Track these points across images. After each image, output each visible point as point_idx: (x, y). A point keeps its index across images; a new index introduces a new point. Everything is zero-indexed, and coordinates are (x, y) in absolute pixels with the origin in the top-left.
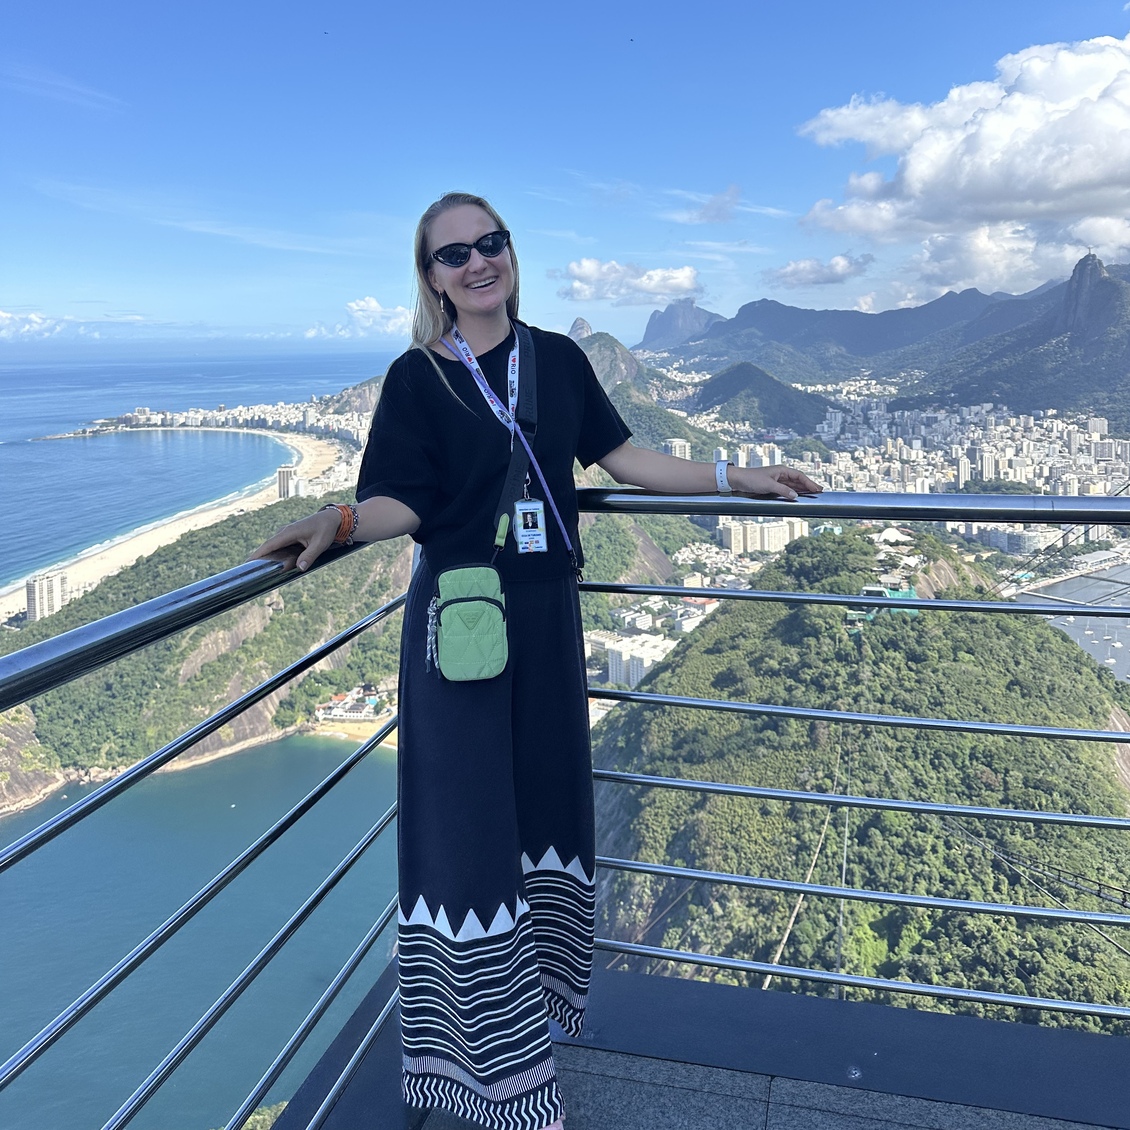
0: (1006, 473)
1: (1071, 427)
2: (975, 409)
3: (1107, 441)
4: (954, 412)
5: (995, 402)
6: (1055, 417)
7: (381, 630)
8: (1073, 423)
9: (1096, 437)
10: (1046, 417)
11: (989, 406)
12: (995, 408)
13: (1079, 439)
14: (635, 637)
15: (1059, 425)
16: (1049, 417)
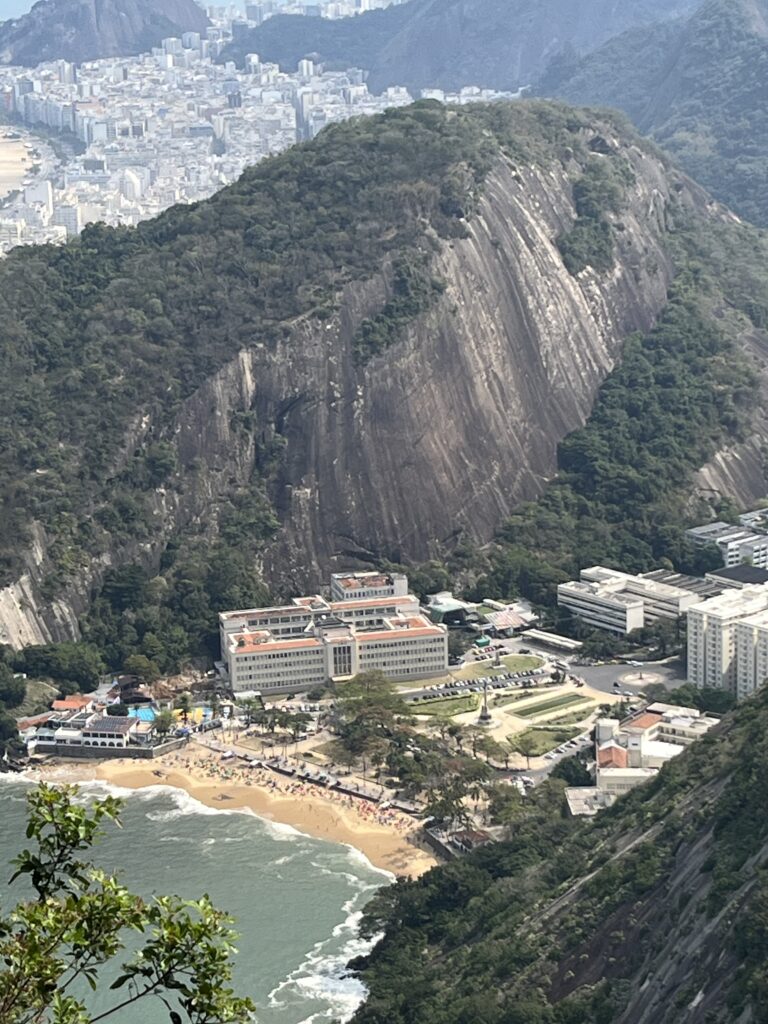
7: (156, 562)
14: (749, 587)
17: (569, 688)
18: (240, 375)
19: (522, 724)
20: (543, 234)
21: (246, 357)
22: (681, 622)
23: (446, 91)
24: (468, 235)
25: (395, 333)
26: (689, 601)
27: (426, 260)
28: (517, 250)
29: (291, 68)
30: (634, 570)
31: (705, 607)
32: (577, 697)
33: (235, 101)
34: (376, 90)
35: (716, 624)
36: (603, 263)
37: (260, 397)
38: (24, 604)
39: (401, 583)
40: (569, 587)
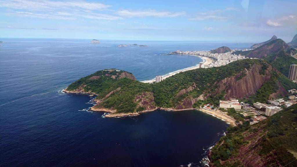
7: (215, 95)
17: (253, 113)
18: (225, 80)
19: (247, 115)
20: (258, 71)
21: (226, 79)
22: (266, 108)
23: (253, 58)
24: (250, 70)
25: (241, 78)
26: (267, 107)
27: (245, 72)
28: (255, 72)
29: (238, 55)
30: (261, 103)
31: (269, 108)
32: (253, 114)
33: (232, 58)
34: (246, 57)
35: (269, 109)
36: (264, 74)
37: (226, 83)
38: (202, 96)
39: (238, 101)
40: (254, 103)
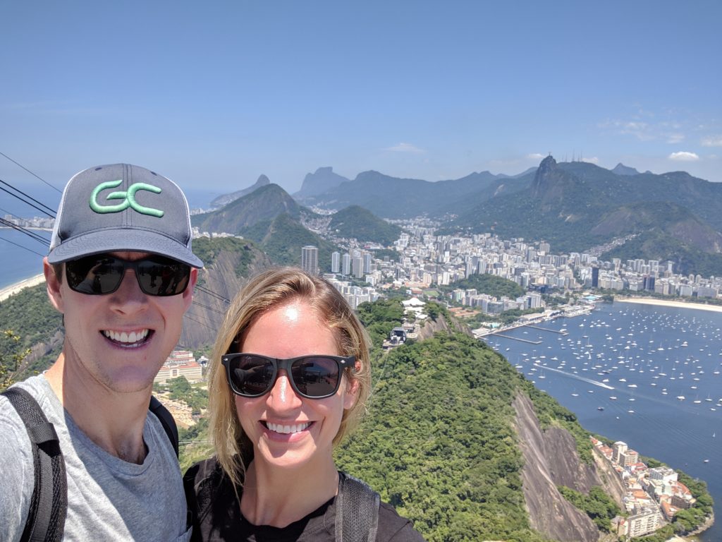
0: (492, 271)
1: (530, 248)
2: (481, 236)
3: (548, 255)
4: (470, 237)
5: (492, 233)
6: (524, 242)
8: (531, 246)
9: (543, 253)
10: (518, 242)
11: (489, 235)
12: (492, 236)
13: (533, 254)
15: (524, 247)
16: (520, 242)
23: (218, 233)
24: (212, 268)
36: (246, 276)
39: (191, 354)
